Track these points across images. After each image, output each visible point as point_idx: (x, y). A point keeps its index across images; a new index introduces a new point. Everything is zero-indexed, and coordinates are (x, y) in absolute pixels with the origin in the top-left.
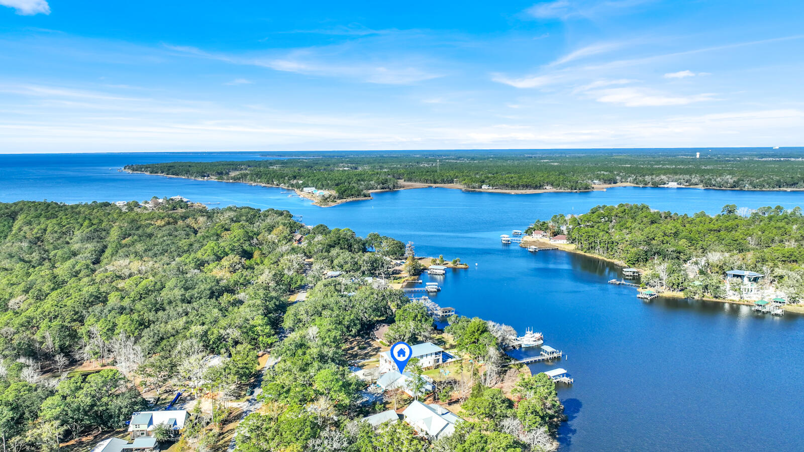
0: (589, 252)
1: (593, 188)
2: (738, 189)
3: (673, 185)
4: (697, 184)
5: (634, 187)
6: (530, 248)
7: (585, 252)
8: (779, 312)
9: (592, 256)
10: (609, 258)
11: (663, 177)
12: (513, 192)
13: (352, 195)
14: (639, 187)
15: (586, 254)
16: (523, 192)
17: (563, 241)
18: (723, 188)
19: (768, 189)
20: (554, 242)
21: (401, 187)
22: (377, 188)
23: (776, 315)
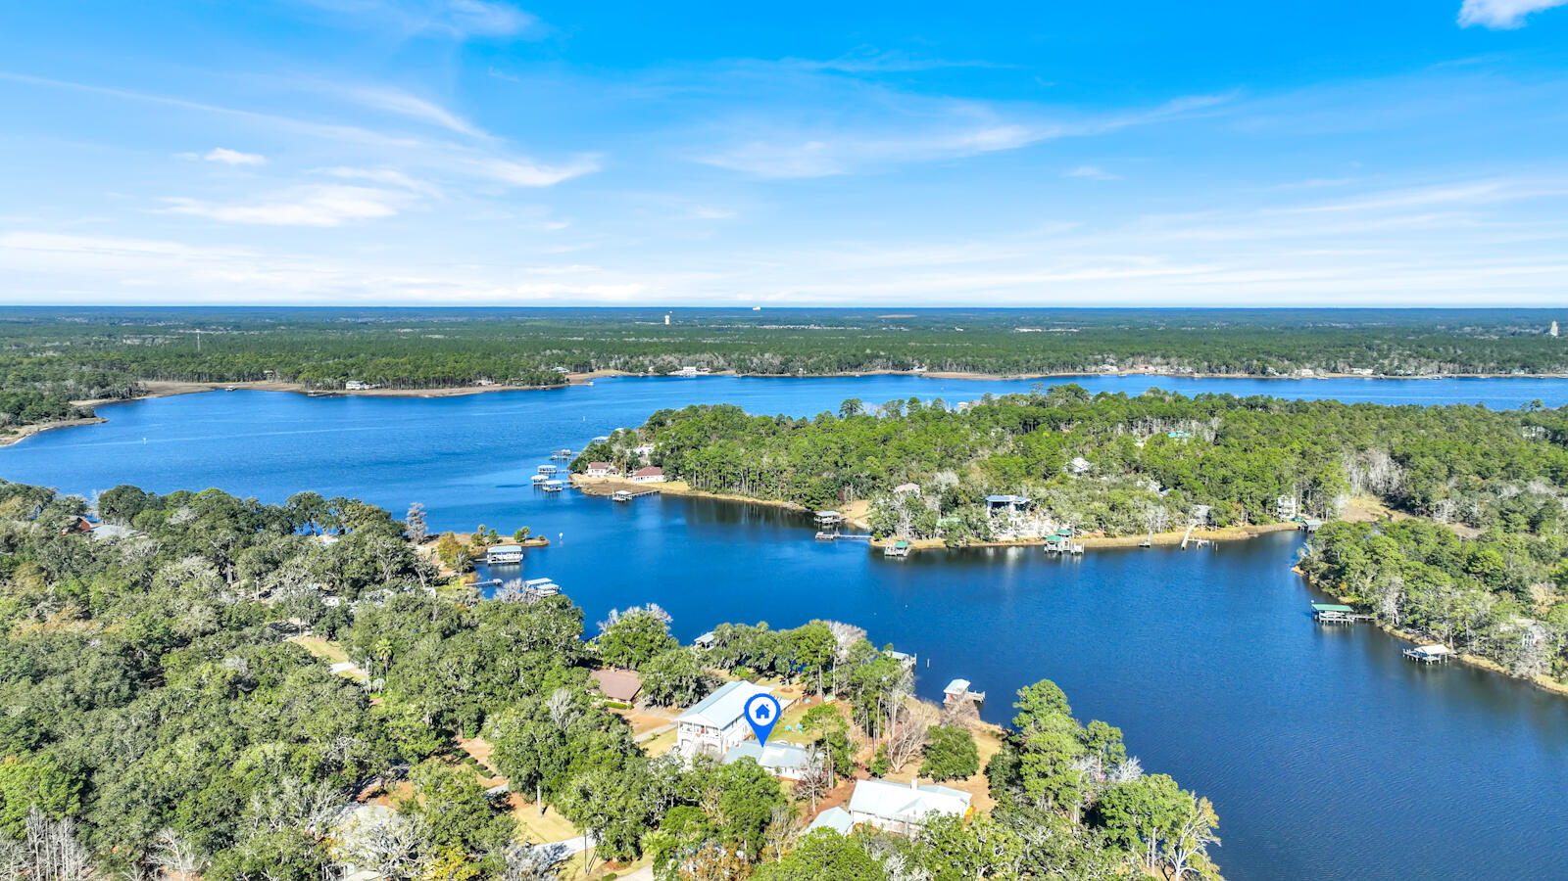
0: (722, 493)
1: (568, 380)
2: (788, 374)
3: (690, 371)
4: (724, 370)
5: (625, 377)
6: (616, 495)
7: (715, 493)
8: (1079, 549)
9: (732, 498)
10: (765, 499)
11: (669, 358)
12: (426, 393)
13: (48, 415)
14: (638, 376)
15: (718, 496)
16: (446, 391)
17: (656, 477)
18: (767, 374)
19: (830, 374)
20: (641, 481)
21: (148, 392)
22: (87, 397)
23: (1077, 554)
